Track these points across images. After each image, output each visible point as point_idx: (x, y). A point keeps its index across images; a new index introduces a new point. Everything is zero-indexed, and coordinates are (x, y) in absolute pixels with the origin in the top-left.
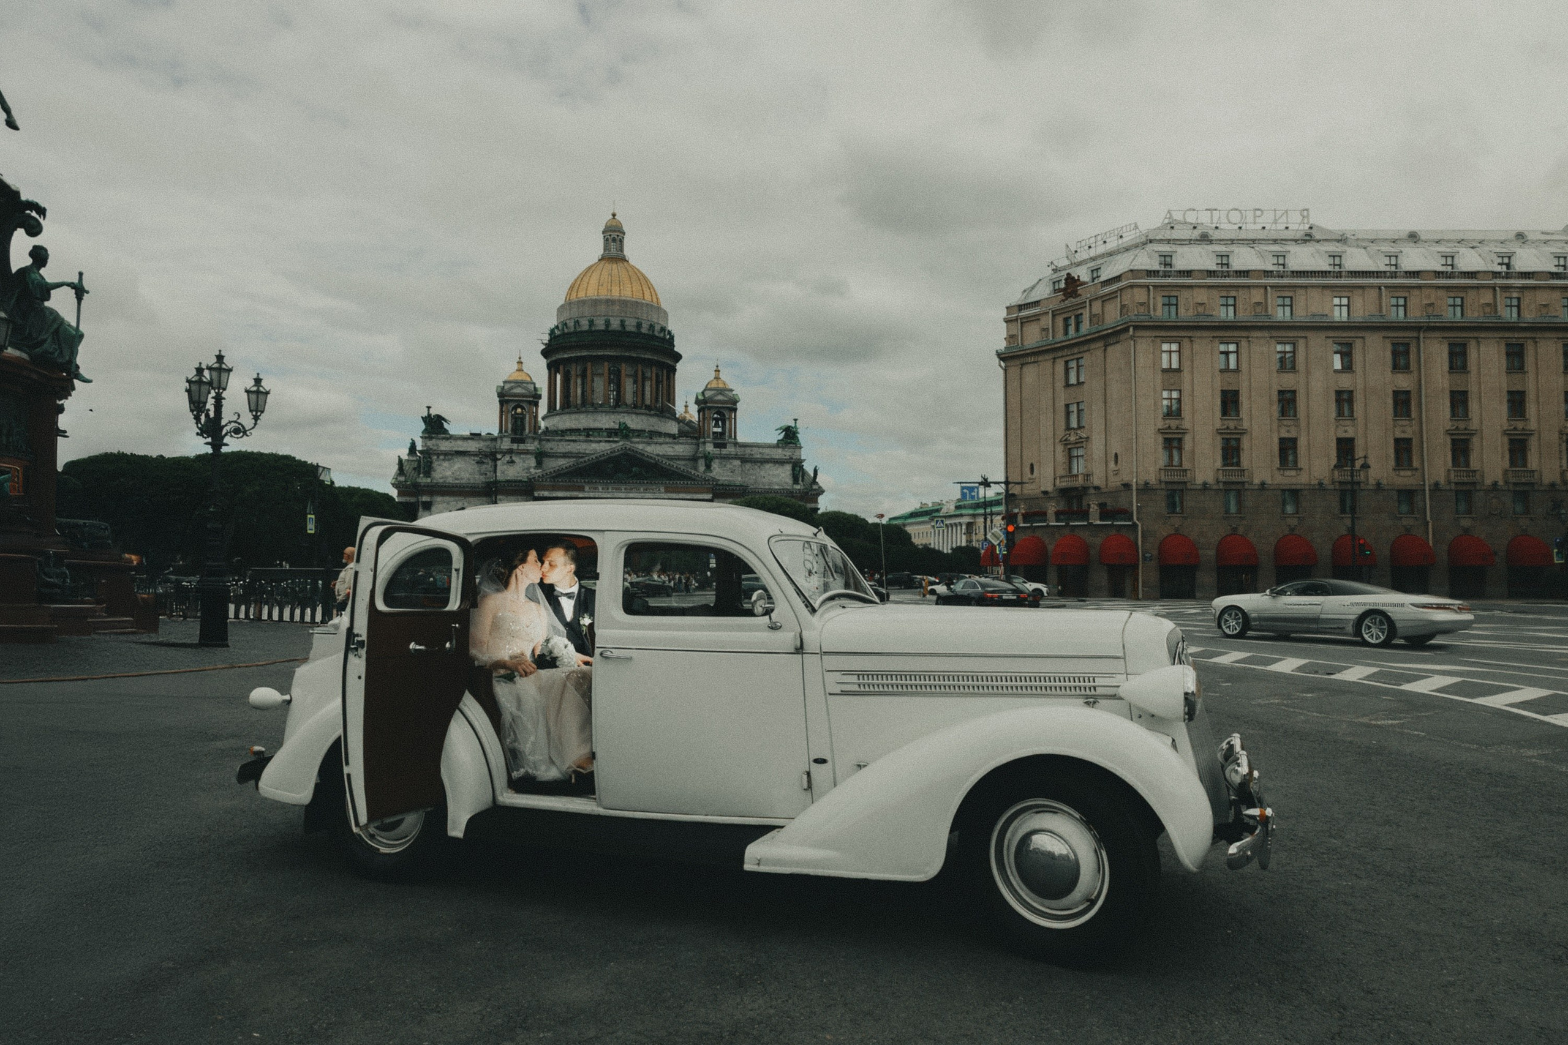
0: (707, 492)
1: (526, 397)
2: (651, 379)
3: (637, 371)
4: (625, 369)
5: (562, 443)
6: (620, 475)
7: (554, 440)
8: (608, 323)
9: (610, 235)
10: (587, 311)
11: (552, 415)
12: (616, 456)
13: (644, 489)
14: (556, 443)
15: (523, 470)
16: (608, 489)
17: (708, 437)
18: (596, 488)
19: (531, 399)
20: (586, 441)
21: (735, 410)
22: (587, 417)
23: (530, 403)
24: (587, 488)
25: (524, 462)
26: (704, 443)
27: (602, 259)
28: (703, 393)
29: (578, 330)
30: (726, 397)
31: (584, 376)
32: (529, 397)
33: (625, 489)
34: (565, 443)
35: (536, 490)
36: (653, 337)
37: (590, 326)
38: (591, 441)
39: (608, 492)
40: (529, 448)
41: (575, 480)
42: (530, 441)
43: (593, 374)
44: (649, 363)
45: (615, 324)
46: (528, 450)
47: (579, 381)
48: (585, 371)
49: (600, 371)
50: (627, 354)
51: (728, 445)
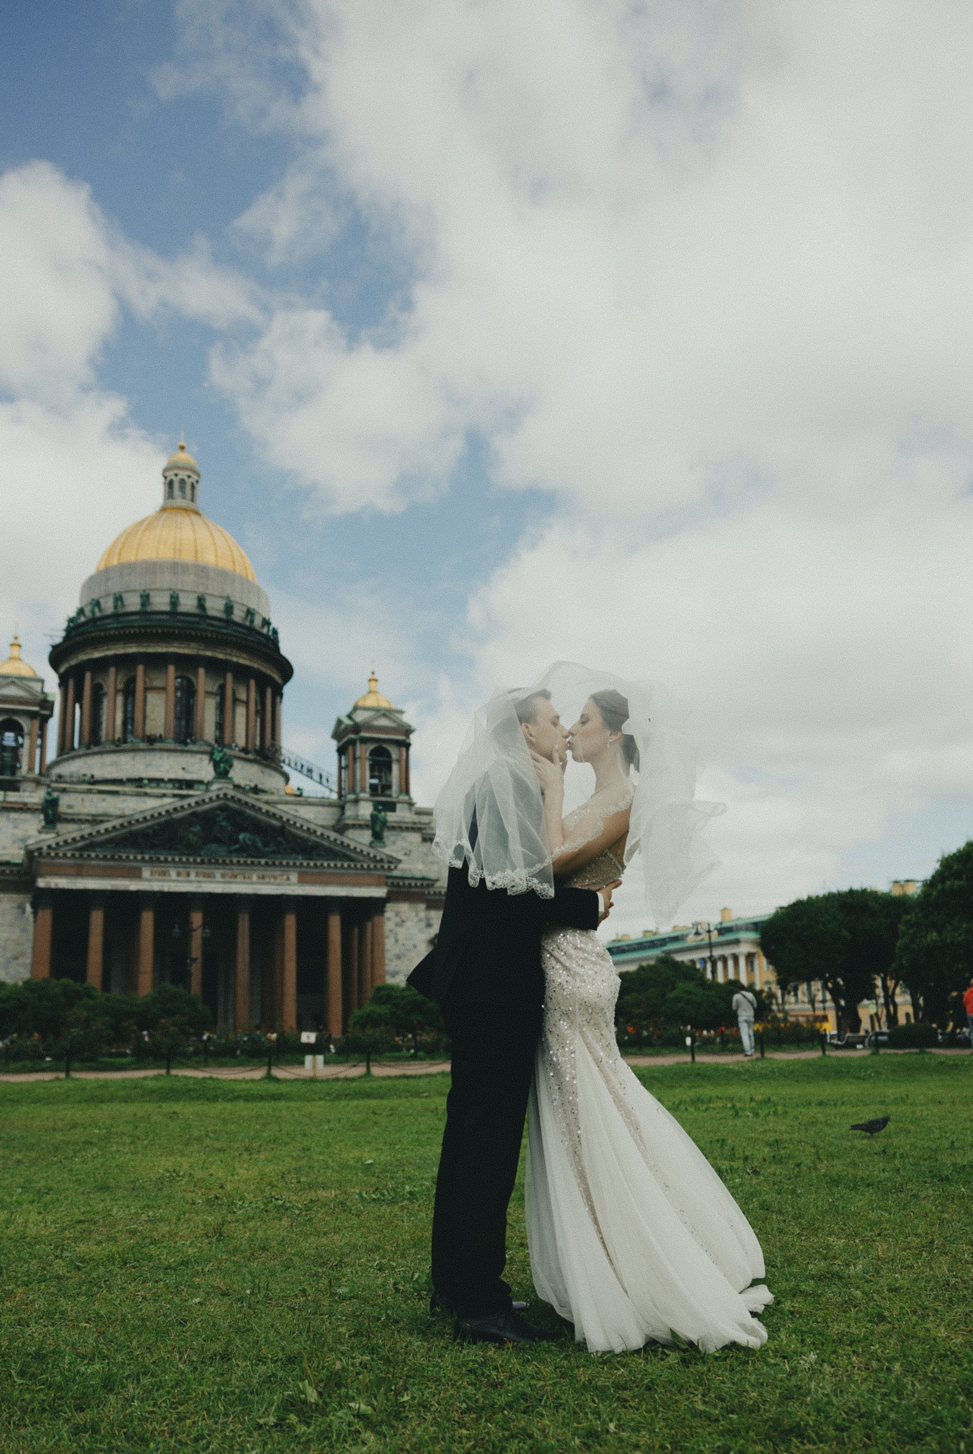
0: (378, 885)
1: (26, 703)
2: (247, 703)
3: (222, 688)
4: (203, 681)
5: (91, 796)
6: (214, 846)
7: (76, 792)
8: (174, 601)
9: (176, 475)
10: (139, 583)
11: (67, 759)
12: (206, 812)
13: (259, 877)
14: (80, 796)
15: (14, 842)
16: (188, 875)
17: (363, 790)
18: (164, 874)
19: (36, 709)
20: (138, 795)
21: (408, 746)
22: (133, 759)
23: (32, 715)
24: (146, 873)
25: (15, 827)
26: (356, 801)
27: (164, 509)
28: (349, 717)
29: (121, 611)
30: (394, 721)
31: (129, 692)
32: (33, 704)
33: (223, 876)
34: (96, 797)
35: (42, 875)
36: (251, 630)
37: (143, 605)
38: (146, 794)
39: (190, 882)
40: (27, 800)
41: (124, 856)
42: (31, 786)
43: (146, 689)
44: (242, 674)
45: (188, 604)
46: (25, 804)
47: (120, 700)
48: (131, 682)
49: (158, 683)
50: (209, 653)
51: (399, 806)
